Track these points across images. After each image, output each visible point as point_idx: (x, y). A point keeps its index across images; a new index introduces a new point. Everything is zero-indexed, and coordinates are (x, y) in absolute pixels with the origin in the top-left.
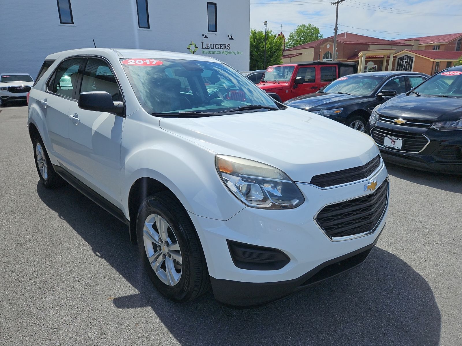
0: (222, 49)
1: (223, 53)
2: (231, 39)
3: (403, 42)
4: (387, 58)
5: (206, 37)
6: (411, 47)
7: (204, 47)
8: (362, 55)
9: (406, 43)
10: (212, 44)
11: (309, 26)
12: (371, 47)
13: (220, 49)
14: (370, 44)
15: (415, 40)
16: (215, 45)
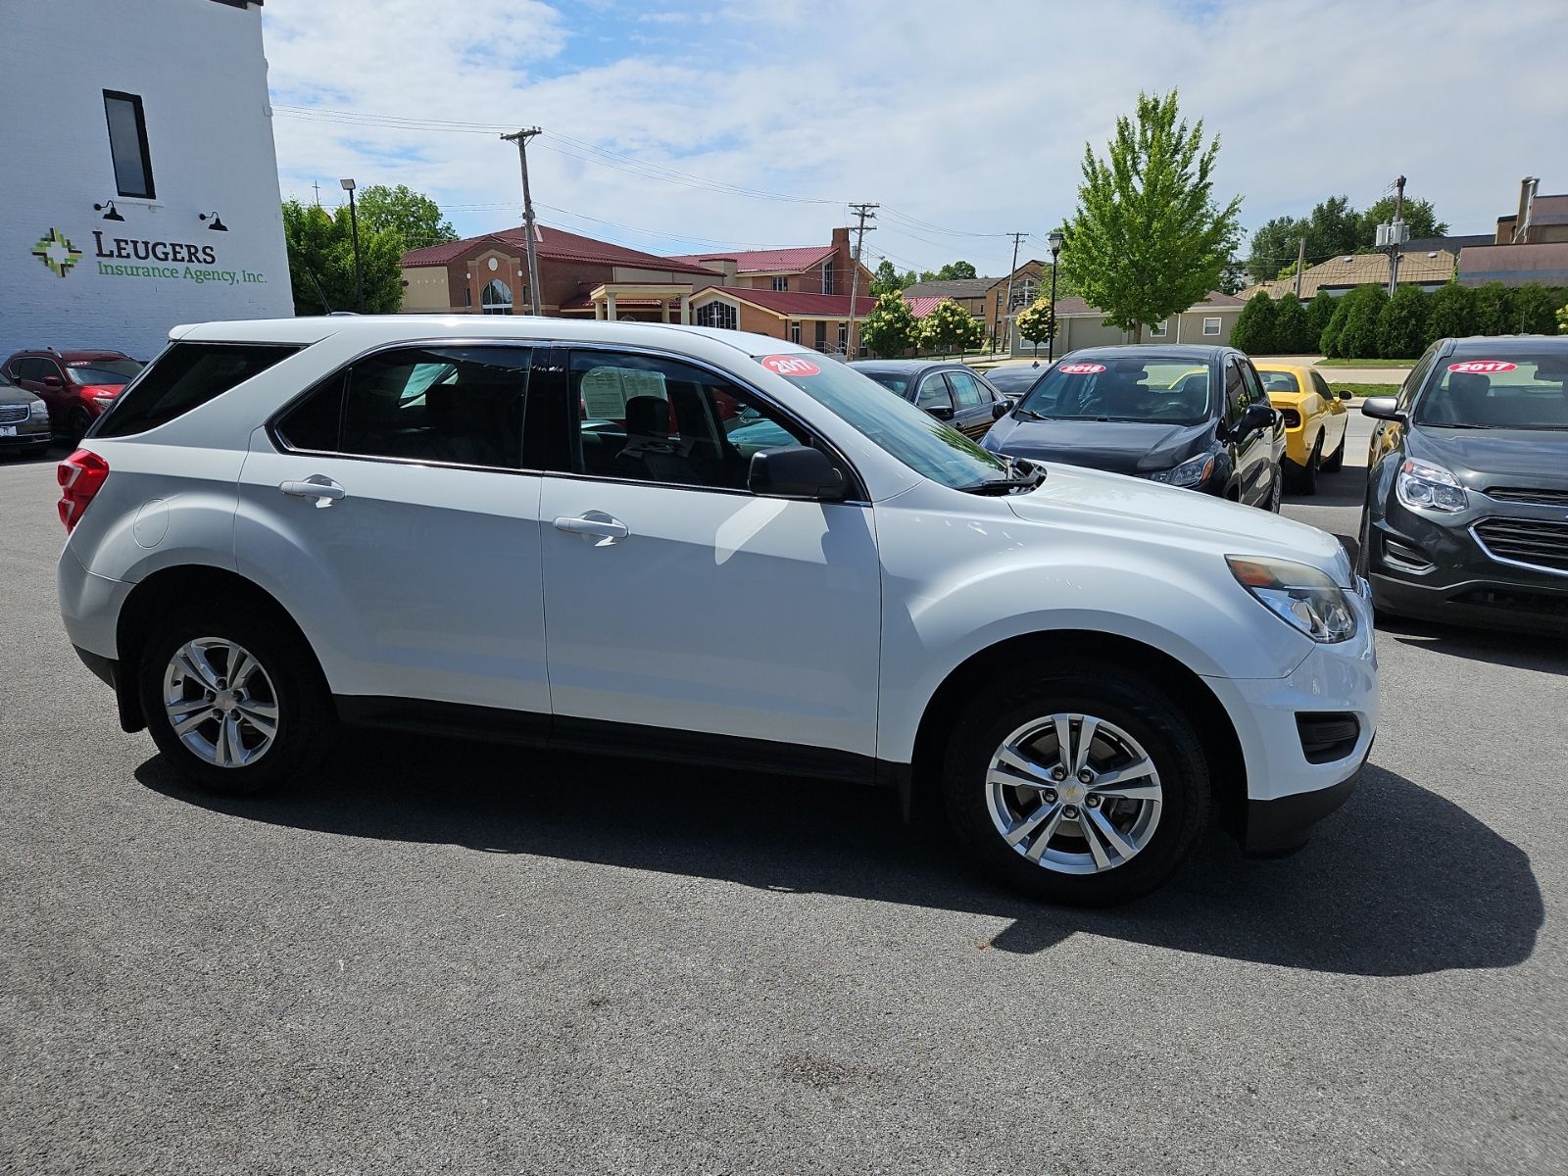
0: (183, 260)
1: (188, 276)
2: (218, 226)
3: (696, 264)
4: (670, 307)
5: (113, 215)
6: (721, 278)
7: (105, 251)
8: (606, 296)
9: (704, 265)
10: (140, 242)
11: (402, 193)
12: (620, 274)
13: (175, 259)
14: (616, 265)
15: (725, 260)
16: (150, 246)
